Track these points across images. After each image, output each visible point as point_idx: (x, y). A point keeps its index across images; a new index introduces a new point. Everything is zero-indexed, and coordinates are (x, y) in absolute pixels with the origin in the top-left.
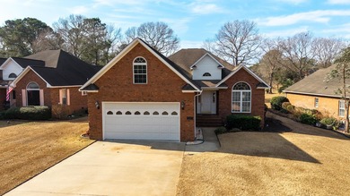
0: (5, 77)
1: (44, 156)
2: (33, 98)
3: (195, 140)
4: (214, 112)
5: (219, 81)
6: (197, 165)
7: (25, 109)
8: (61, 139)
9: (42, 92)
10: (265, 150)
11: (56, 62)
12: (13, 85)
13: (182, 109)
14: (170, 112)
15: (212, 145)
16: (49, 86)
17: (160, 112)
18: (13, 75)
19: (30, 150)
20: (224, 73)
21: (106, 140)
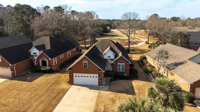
0: (32, 54)
1: (60, 93)
2: (44, 63)
3: (103, 85)
4: (112, 70)
5: (114, 60)
6: (101, 97)
7: (43, 69)
8: (61, 85)
9: (47, 61)
10: (123, 90)
11: (49, 45)
12: (36, 58)
13: (99, 76)
14: (95, 77)
15: (107, 87)
16: (50, 59)
17: (92, 76)
18: (35, 53)
19: (54, 90)
20: (116, 57)
21: (75, 85)
